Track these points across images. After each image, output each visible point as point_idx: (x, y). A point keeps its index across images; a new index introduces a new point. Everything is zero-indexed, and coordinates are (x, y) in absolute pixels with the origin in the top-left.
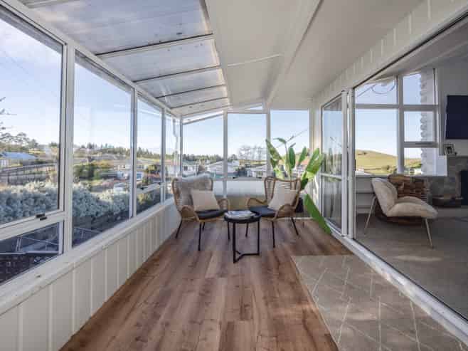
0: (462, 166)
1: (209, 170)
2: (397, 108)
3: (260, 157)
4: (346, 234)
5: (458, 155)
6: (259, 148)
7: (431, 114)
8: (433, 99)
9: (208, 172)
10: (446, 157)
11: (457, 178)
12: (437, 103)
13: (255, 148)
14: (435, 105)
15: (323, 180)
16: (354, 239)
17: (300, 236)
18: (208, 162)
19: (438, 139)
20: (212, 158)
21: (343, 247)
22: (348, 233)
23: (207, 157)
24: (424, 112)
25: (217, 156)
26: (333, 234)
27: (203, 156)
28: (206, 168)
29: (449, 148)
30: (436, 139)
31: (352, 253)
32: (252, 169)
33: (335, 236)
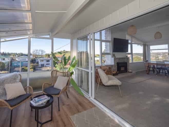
0: (118, 61)
1: (17, 60)
2: (100, 41)
3: (42, 53)
4: (91, 96)
5: (116, 57)
6: (42, 50)
7: (108, 43)
8: (109, 39)
9: (17, 61)
10: (113, 58)
11: (116, 65)
12: (111, 40)
13: (40, 50)
14: (110, 41)
15: (78, 70)
16: (95, 98)
17: (69, 98)
18: (17, 56)
19: (111, 52)
20: (19, 54)
21: (90, 102)
22: (92, 96)
23: (16, 54)
24: (106, 43)
25: (22, 53)
26: (85, 96)
27: (14, 53)
28: (16, 59)
29: (114, 55)
30: (110, 52)
31: (95, 106)
32: (39, 59)
33: (86, 97)
